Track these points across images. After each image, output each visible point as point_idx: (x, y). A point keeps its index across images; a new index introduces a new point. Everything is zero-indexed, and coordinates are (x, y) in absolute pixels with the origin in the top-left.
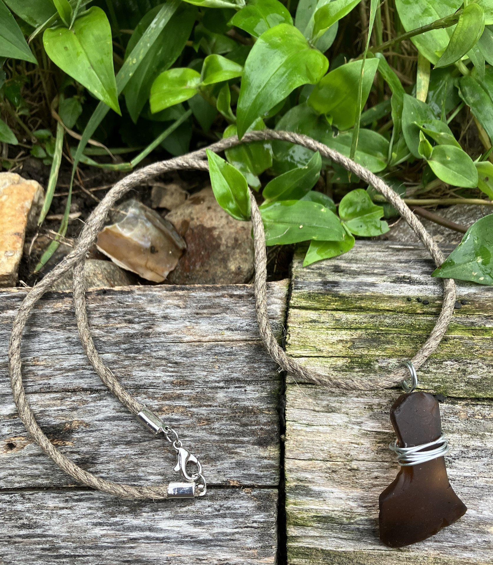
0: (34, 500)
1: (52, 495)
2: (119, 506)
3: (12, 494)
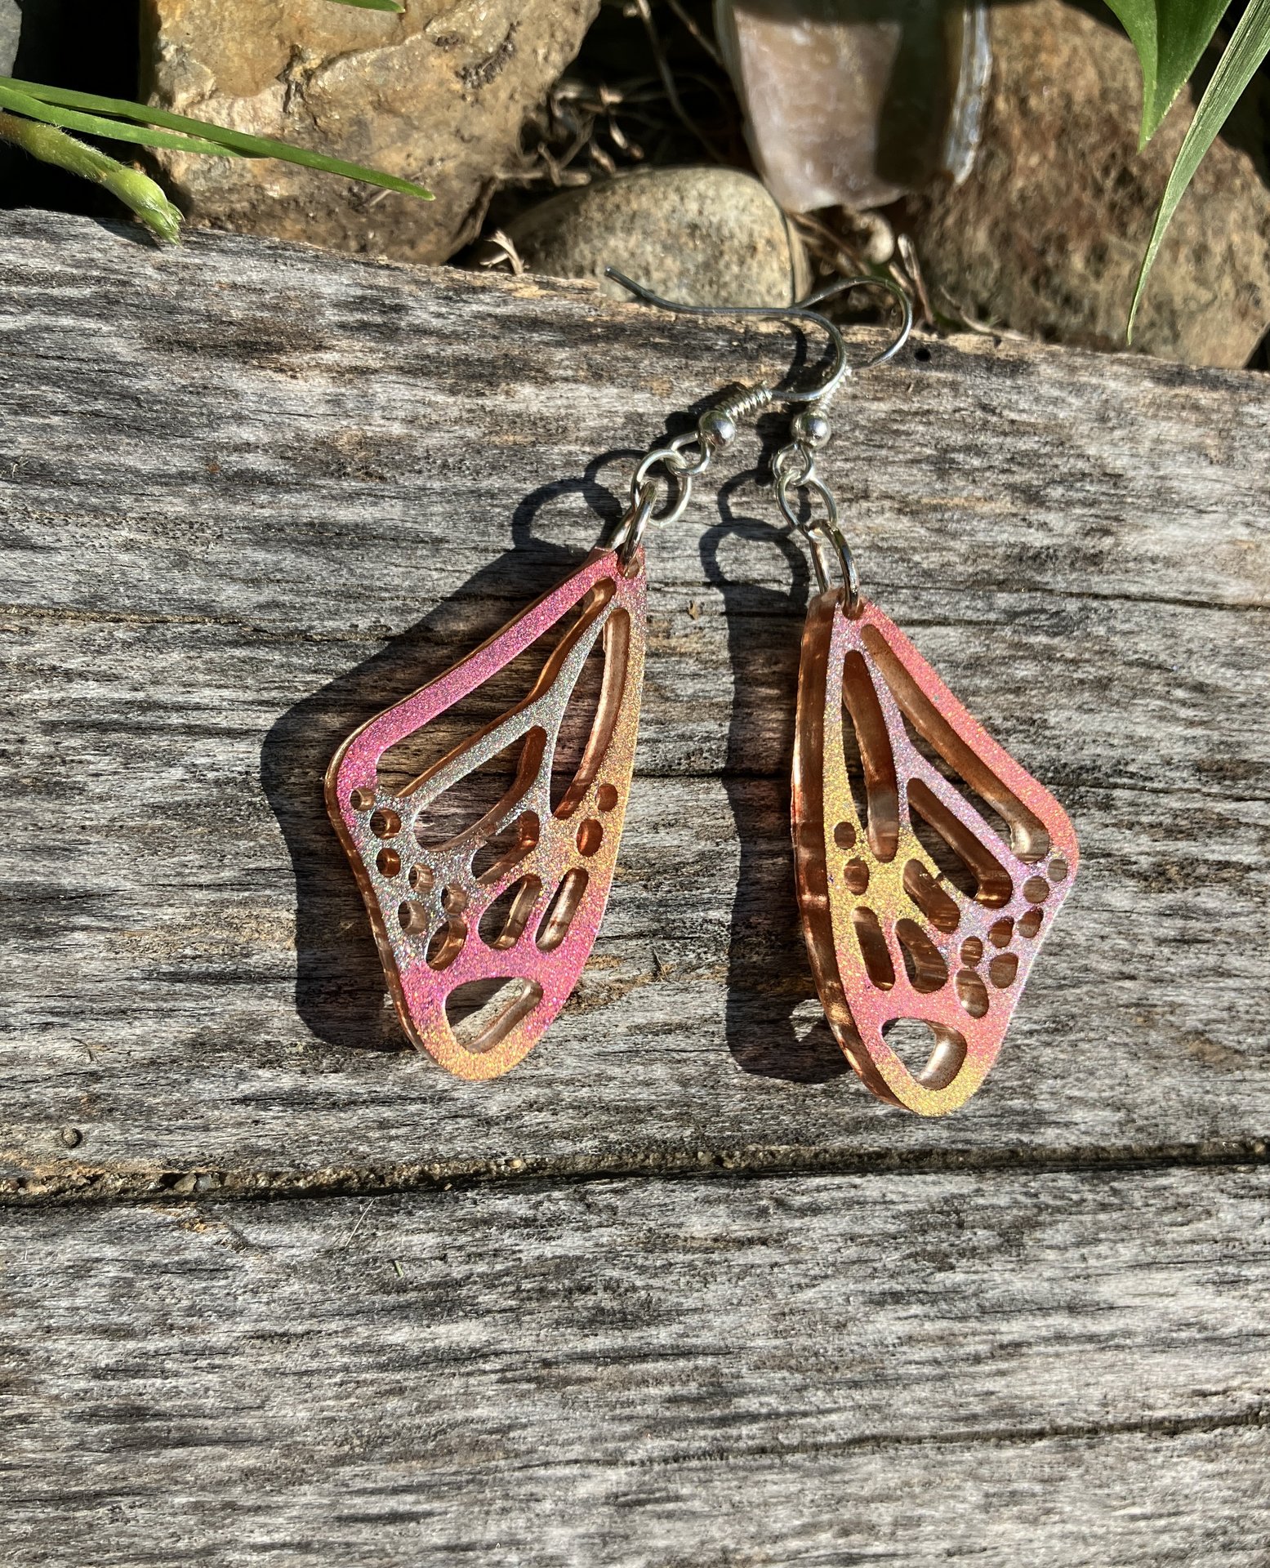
0: (628, 1213)
1: (702, 1191)
3: (537, 1190)
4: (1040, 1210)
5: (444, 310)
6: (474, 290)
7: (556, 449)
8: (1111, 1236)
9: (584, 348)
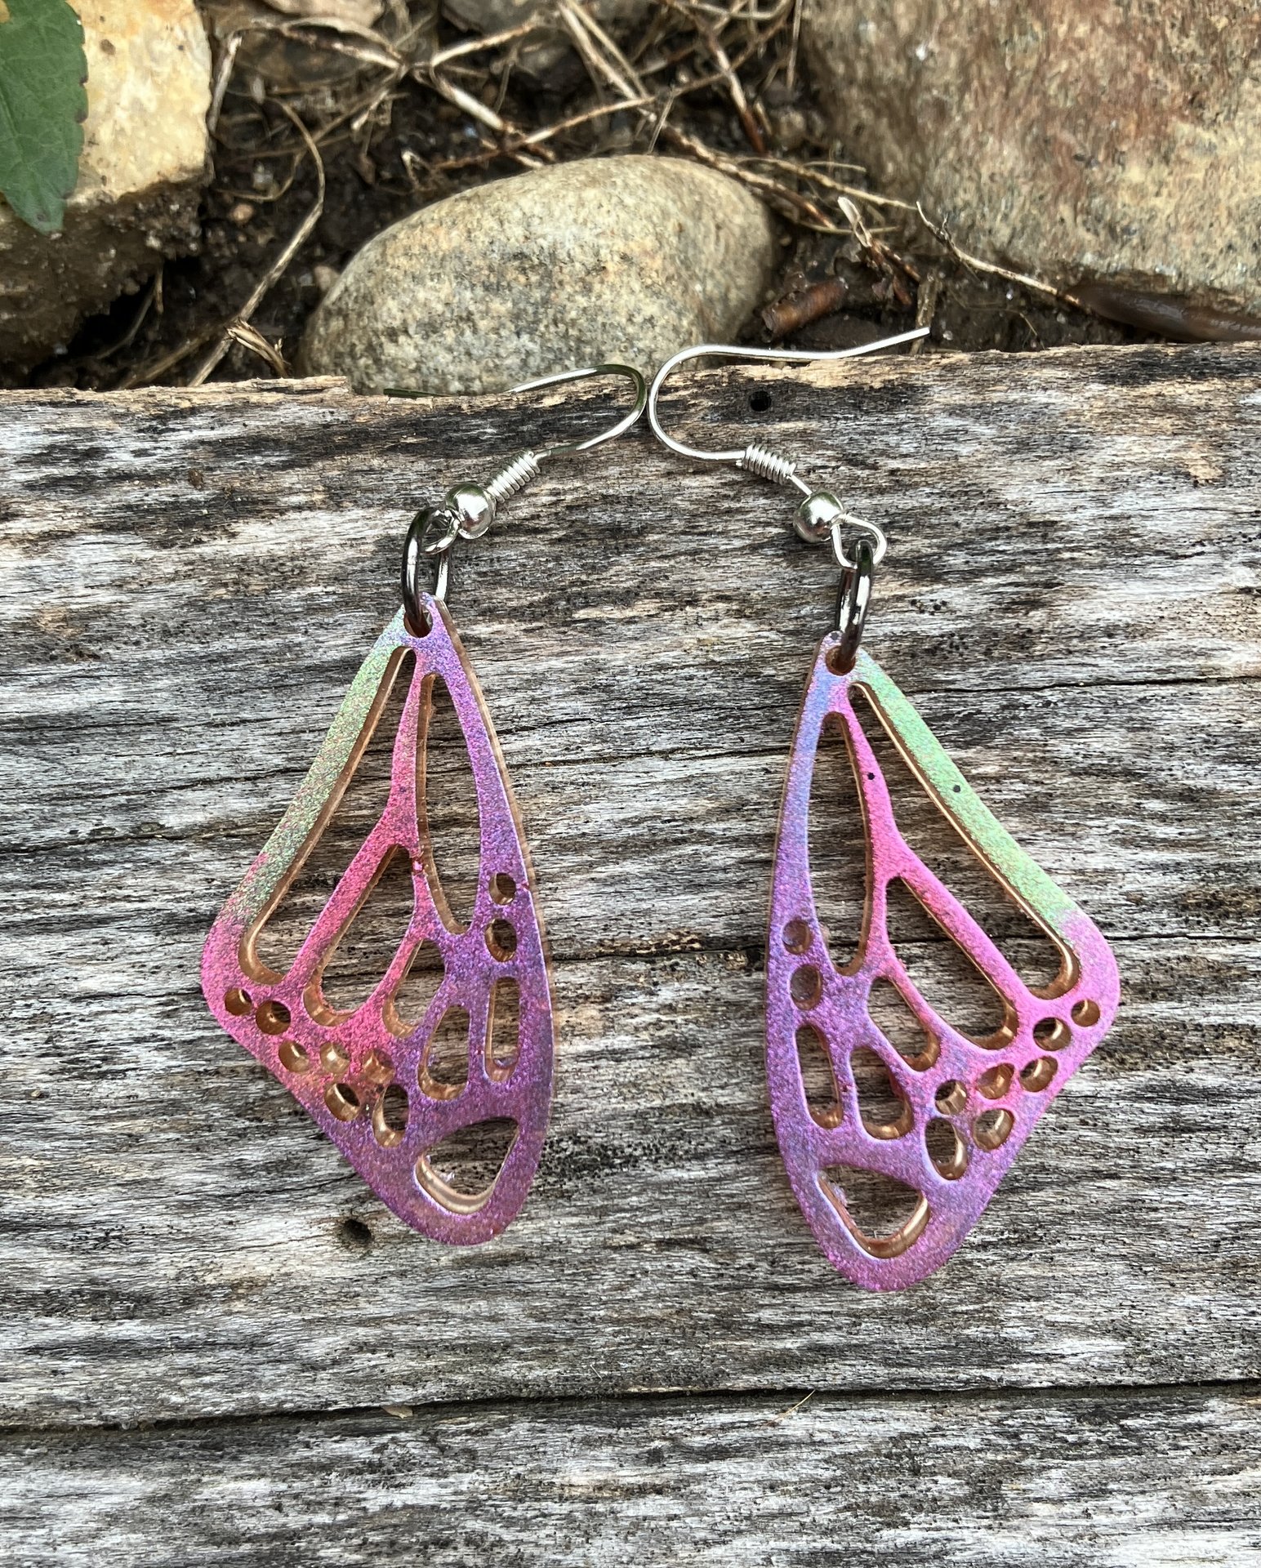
0: (491, 1456)
1: (579, 1430)
2: (916, 1471)
3: (382, 1431)
4: (1026, 1454)
5: (147, 445)
6: (181, 414)
7: (294, 595)
8: (1128, 1486)
9: (320, 464)
